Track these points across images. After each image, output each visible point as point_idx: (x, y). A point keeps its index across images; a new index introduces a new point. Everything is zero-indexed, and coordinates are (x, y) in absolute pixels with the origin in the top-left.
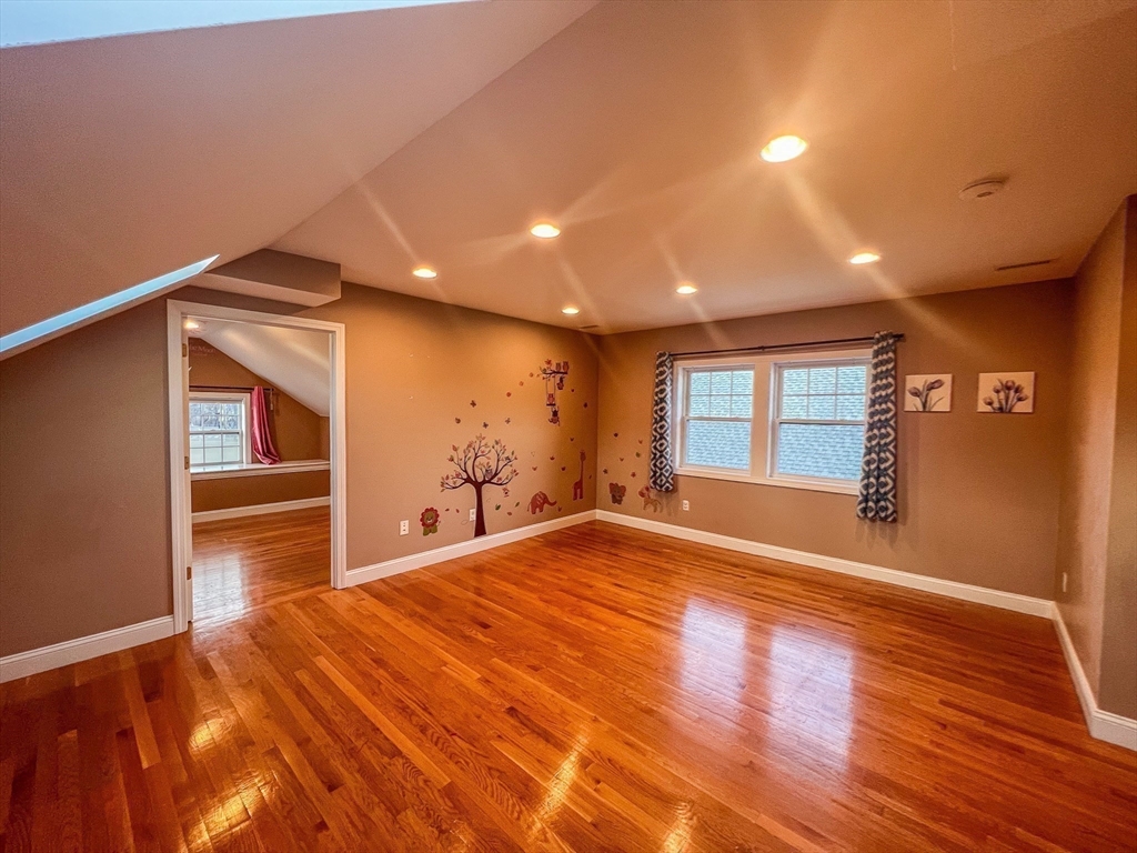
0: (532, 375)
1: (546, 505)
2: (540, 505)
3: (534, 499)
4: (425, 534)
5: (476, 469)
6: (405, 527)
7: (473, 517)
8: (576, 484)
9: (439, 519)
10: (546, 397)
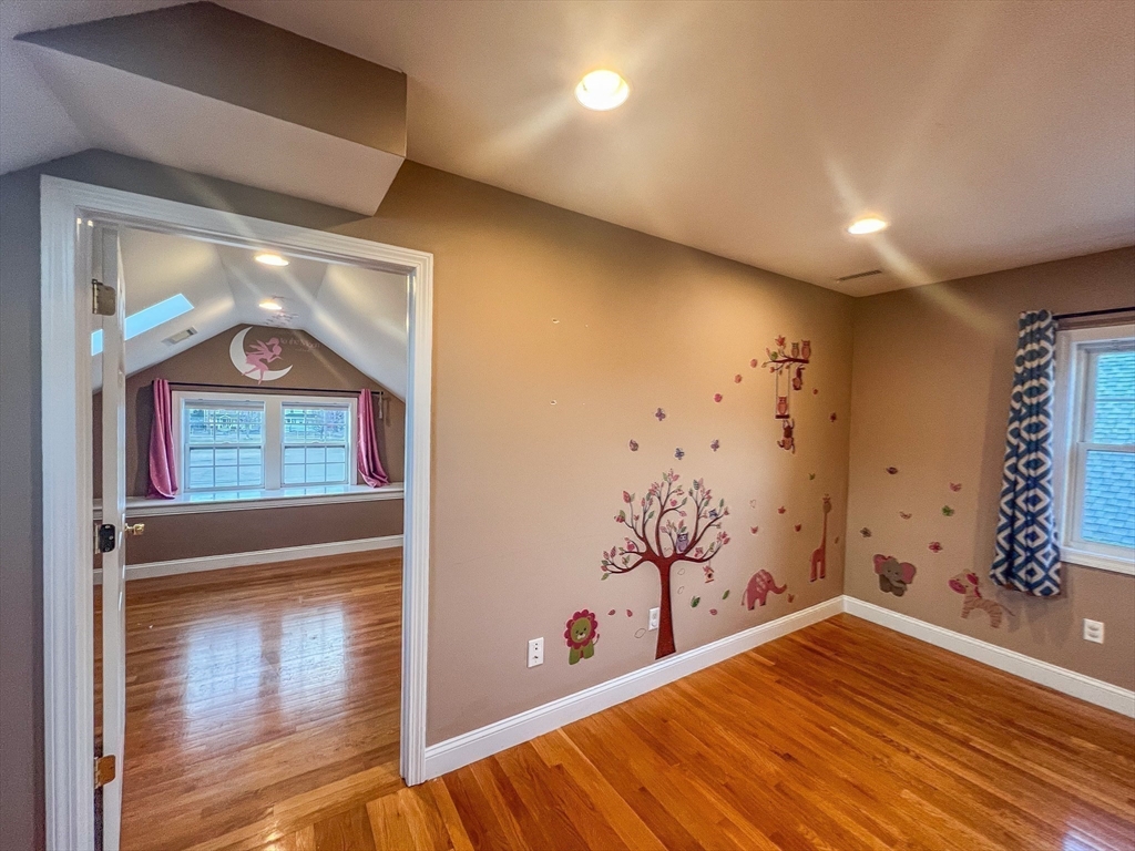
0: (755, 363)
1: (771, 594)
2: (762, 593)
3: (753, 583)
4: (573, 661)
5: (662, 535)
6: (537, 650)
7: (654, 623)
8: (818, 552)
9: (597, 631)
10: (774, 403)
